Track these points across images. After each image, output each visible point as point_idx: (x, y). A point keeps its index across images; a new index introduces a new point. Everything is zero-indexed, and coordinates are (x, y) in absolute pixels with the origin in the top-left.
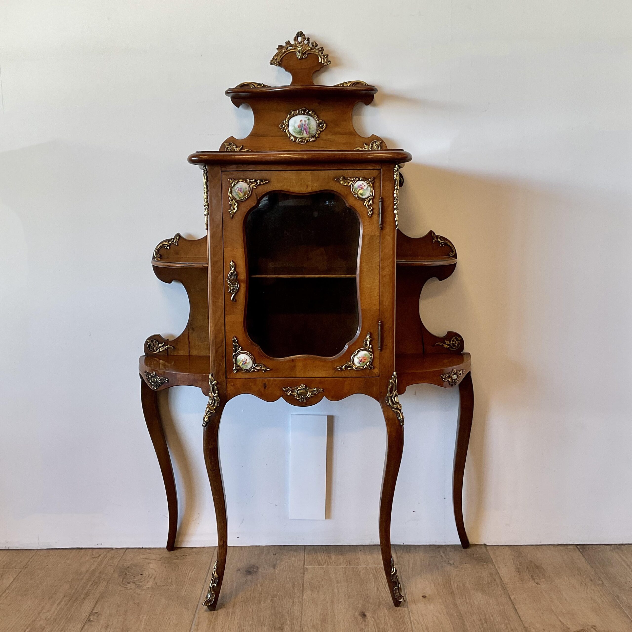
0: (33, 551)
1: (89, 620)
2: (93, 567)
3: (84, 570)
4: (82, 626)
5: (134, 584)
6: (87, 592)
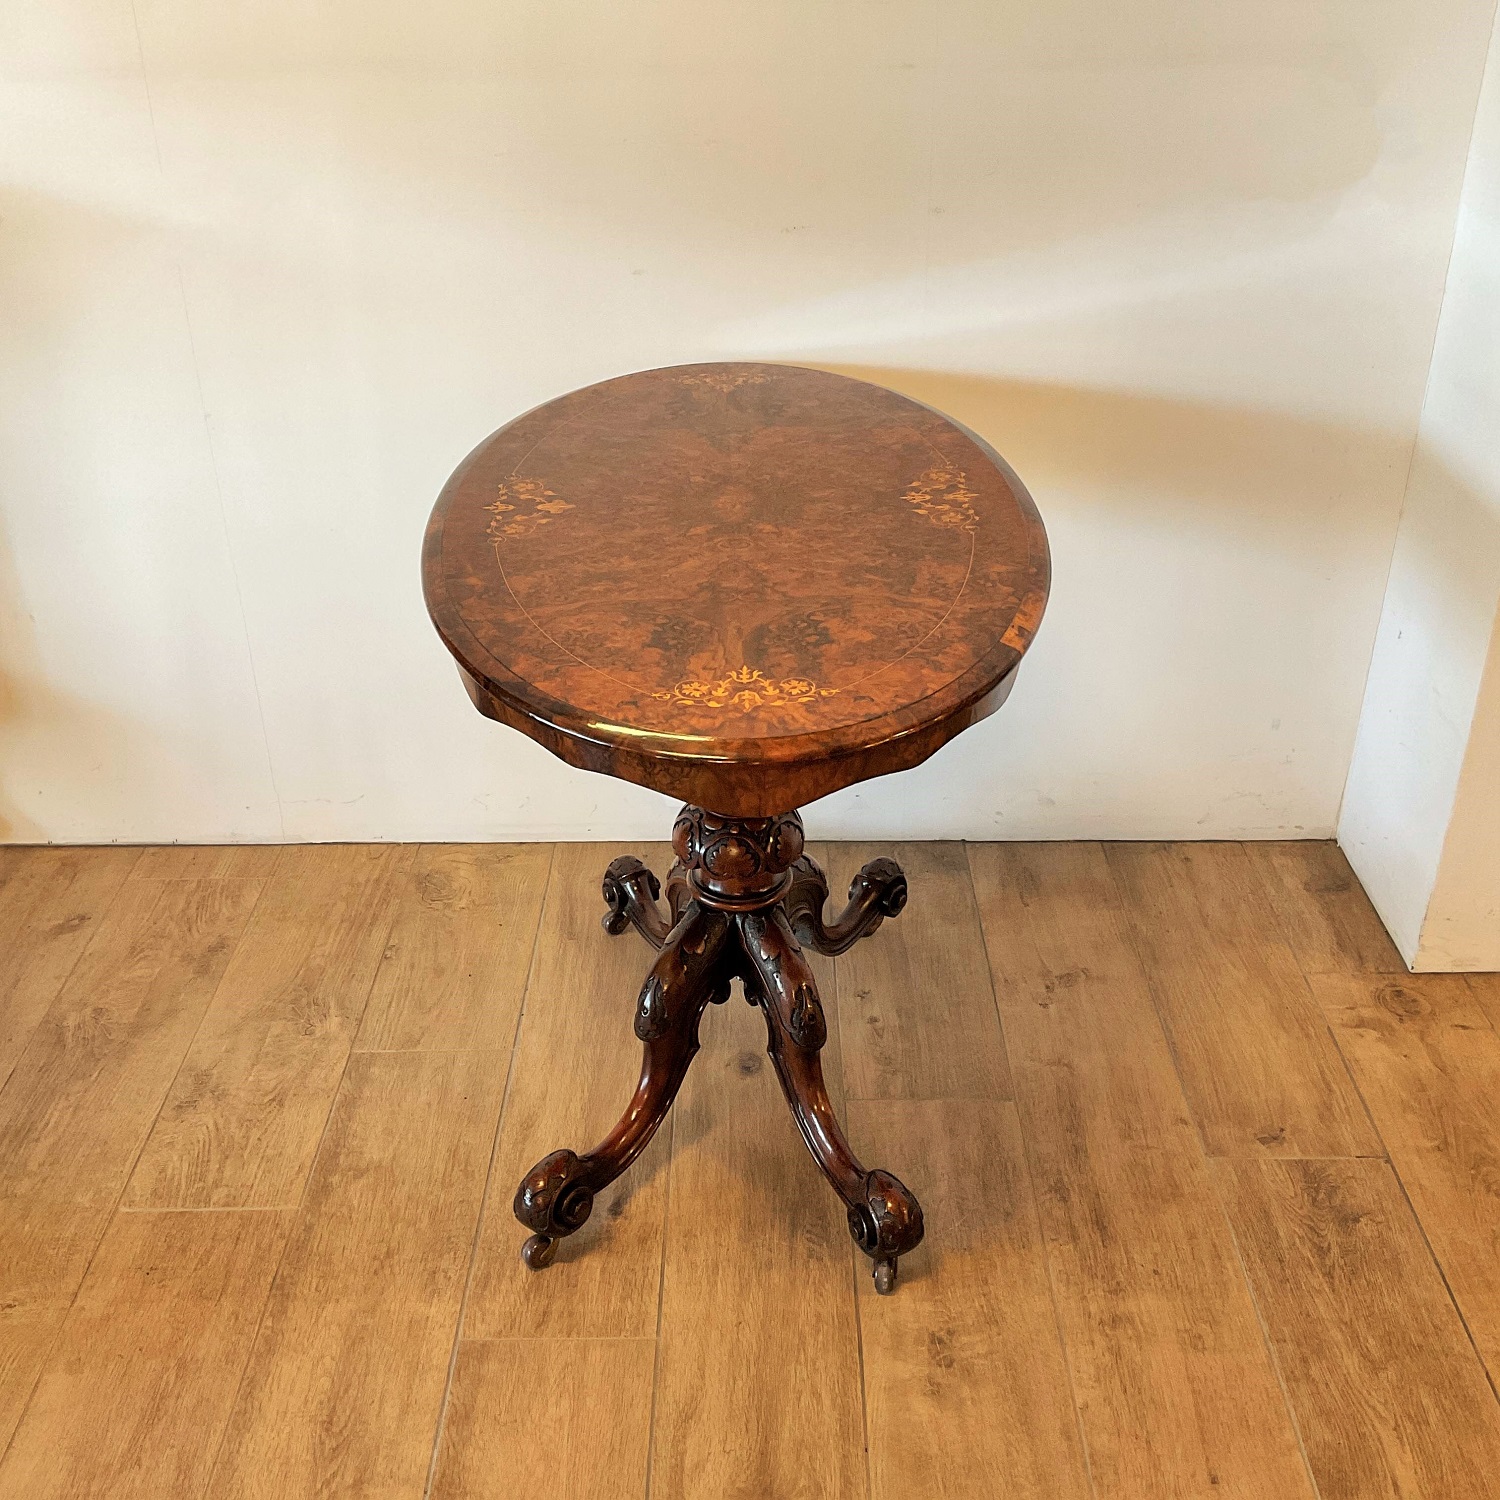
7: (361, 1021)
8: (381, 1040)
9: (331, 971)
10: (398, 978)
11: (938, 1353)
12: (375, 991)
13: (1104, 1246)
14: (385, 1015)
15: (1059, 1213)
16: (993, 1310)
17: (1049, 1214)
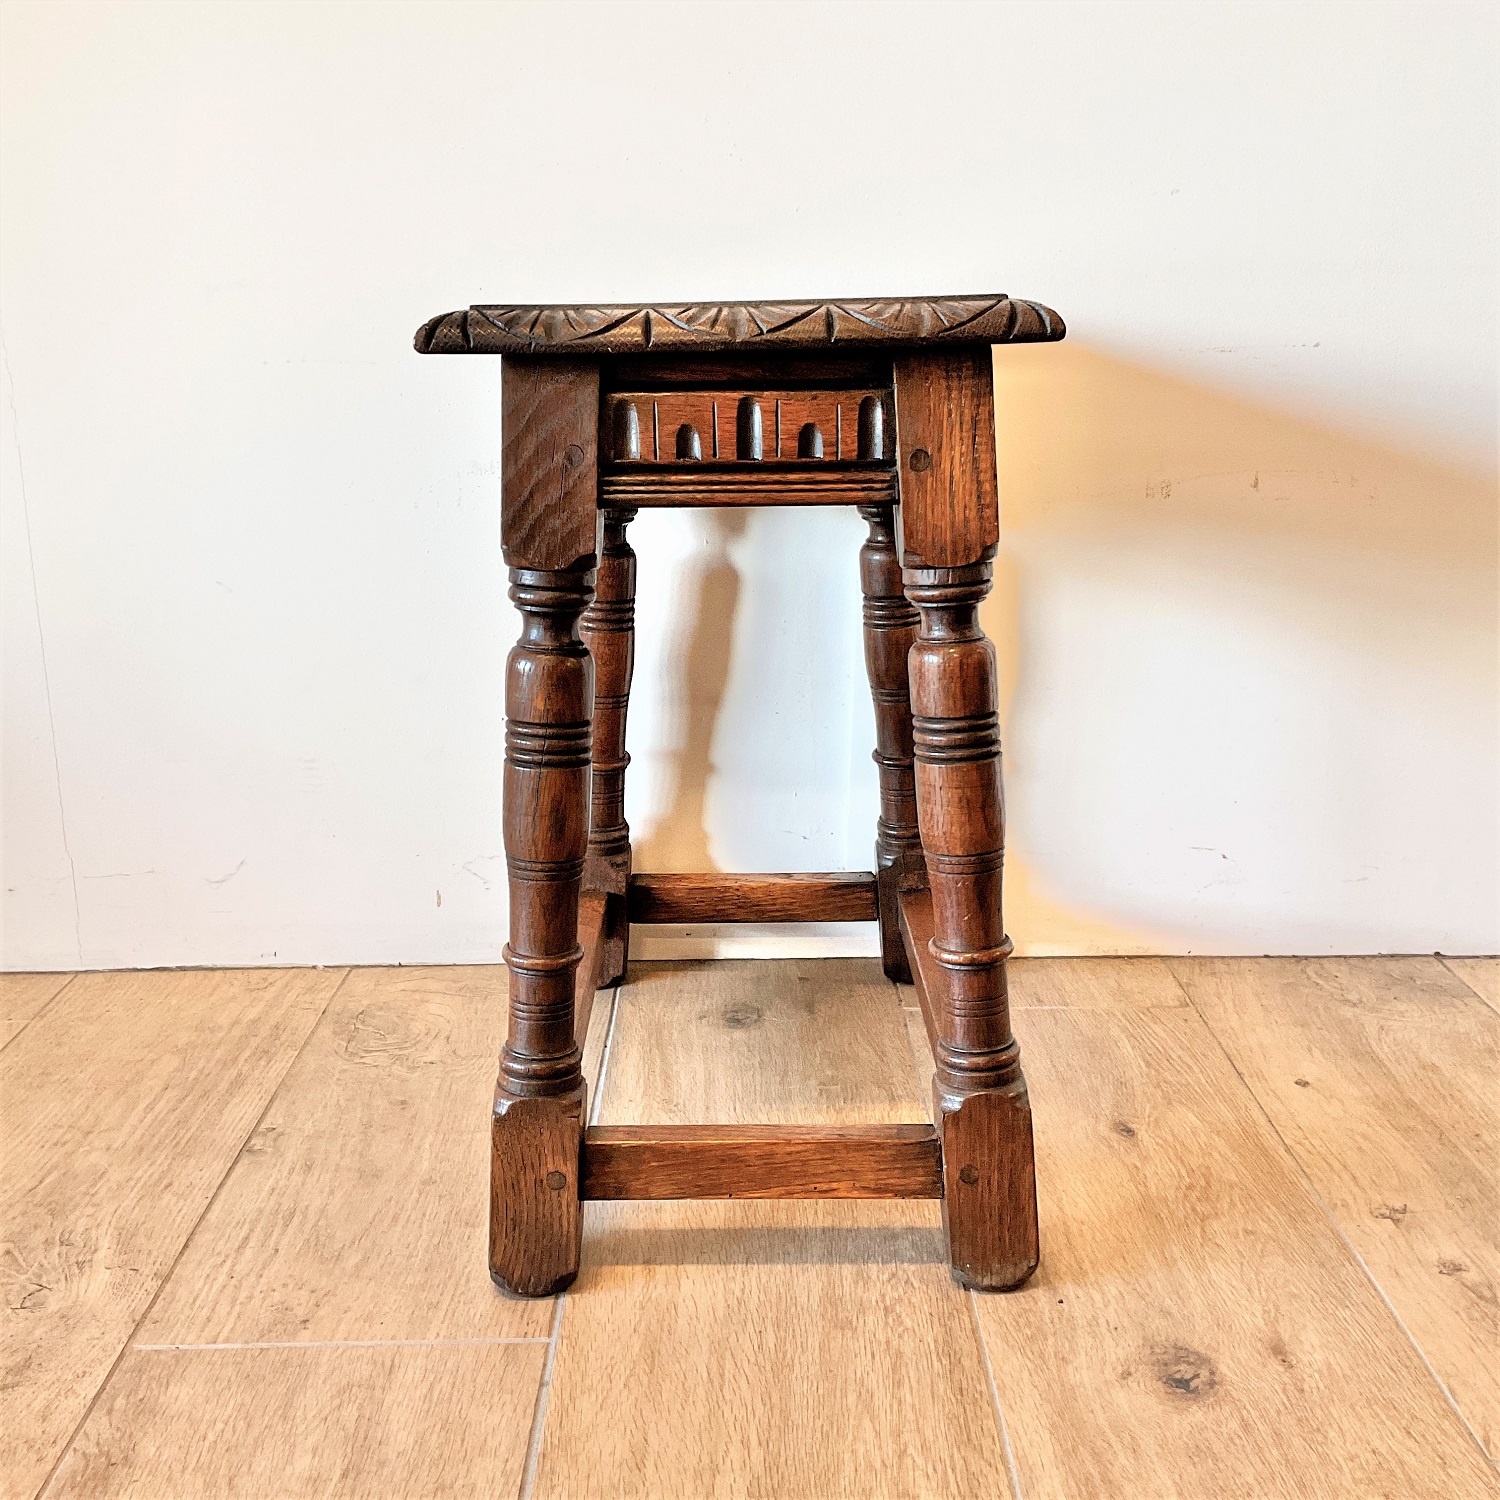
0: (62, 977)
1: (246, 1149)
2: (252, 1014)
3: (224, 1020)
4: (229, 1165)
5: (386, 1054)
6: (239, 1075)
7: (167, 1279)
8: (209, 1319)
9: (115, 1176)
10: (273, 1189)
12: (212, 1216)
14: (229, 1264)
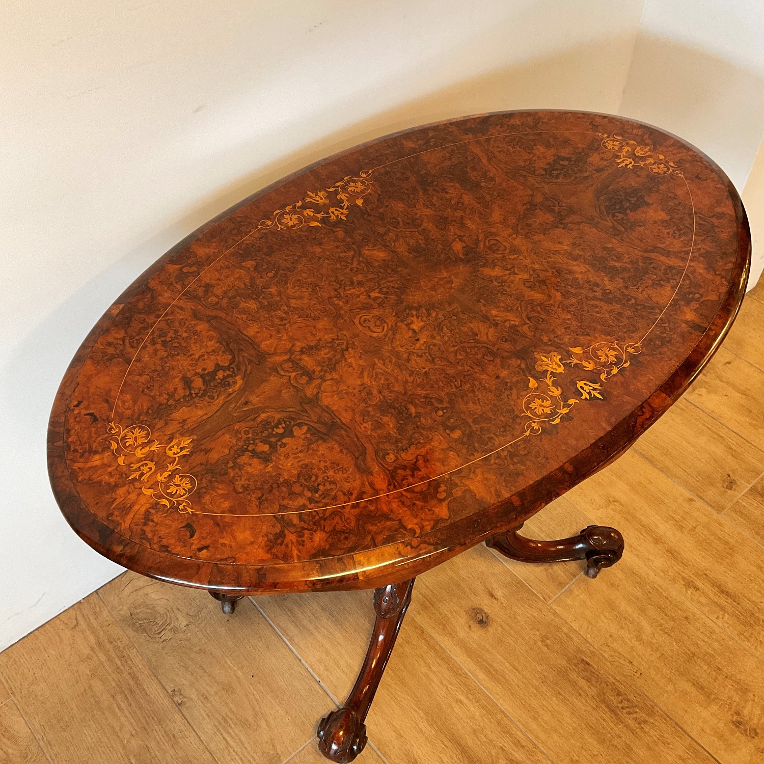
11: (745, 731)
12: (203, 737)
13: (738, 604)
15: (703, 600)
16: (738, 683)
17: (699, 602)
